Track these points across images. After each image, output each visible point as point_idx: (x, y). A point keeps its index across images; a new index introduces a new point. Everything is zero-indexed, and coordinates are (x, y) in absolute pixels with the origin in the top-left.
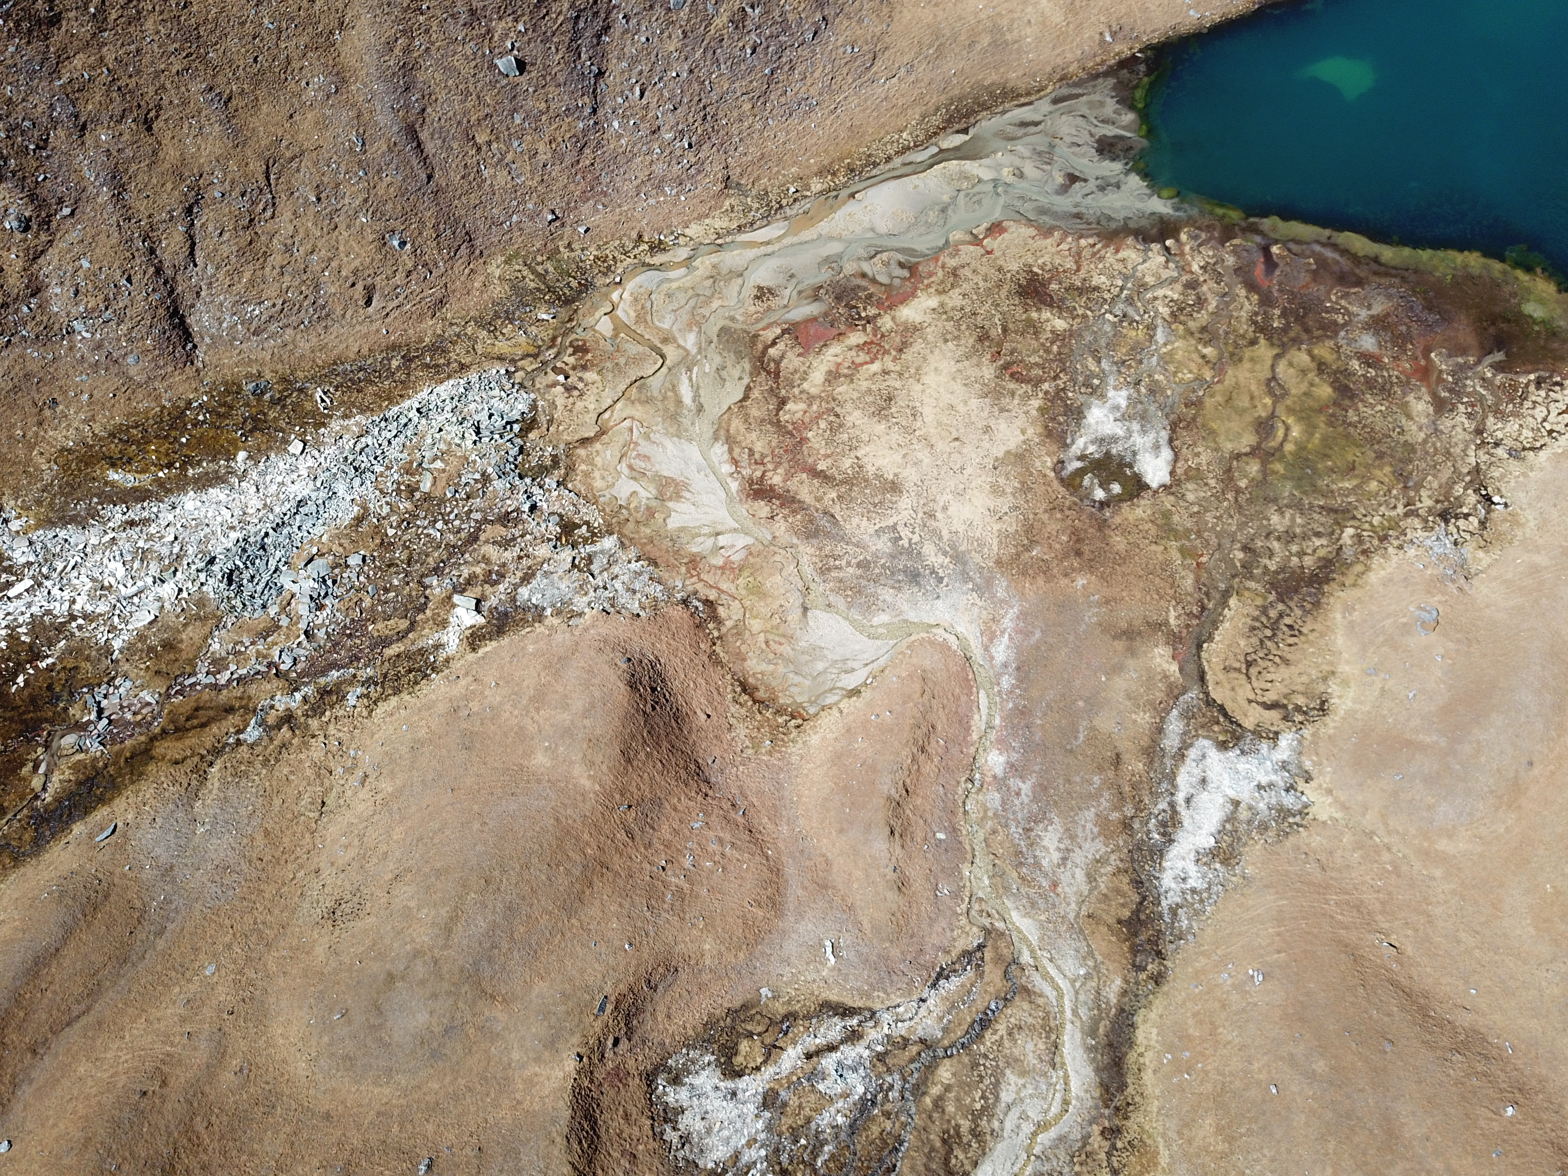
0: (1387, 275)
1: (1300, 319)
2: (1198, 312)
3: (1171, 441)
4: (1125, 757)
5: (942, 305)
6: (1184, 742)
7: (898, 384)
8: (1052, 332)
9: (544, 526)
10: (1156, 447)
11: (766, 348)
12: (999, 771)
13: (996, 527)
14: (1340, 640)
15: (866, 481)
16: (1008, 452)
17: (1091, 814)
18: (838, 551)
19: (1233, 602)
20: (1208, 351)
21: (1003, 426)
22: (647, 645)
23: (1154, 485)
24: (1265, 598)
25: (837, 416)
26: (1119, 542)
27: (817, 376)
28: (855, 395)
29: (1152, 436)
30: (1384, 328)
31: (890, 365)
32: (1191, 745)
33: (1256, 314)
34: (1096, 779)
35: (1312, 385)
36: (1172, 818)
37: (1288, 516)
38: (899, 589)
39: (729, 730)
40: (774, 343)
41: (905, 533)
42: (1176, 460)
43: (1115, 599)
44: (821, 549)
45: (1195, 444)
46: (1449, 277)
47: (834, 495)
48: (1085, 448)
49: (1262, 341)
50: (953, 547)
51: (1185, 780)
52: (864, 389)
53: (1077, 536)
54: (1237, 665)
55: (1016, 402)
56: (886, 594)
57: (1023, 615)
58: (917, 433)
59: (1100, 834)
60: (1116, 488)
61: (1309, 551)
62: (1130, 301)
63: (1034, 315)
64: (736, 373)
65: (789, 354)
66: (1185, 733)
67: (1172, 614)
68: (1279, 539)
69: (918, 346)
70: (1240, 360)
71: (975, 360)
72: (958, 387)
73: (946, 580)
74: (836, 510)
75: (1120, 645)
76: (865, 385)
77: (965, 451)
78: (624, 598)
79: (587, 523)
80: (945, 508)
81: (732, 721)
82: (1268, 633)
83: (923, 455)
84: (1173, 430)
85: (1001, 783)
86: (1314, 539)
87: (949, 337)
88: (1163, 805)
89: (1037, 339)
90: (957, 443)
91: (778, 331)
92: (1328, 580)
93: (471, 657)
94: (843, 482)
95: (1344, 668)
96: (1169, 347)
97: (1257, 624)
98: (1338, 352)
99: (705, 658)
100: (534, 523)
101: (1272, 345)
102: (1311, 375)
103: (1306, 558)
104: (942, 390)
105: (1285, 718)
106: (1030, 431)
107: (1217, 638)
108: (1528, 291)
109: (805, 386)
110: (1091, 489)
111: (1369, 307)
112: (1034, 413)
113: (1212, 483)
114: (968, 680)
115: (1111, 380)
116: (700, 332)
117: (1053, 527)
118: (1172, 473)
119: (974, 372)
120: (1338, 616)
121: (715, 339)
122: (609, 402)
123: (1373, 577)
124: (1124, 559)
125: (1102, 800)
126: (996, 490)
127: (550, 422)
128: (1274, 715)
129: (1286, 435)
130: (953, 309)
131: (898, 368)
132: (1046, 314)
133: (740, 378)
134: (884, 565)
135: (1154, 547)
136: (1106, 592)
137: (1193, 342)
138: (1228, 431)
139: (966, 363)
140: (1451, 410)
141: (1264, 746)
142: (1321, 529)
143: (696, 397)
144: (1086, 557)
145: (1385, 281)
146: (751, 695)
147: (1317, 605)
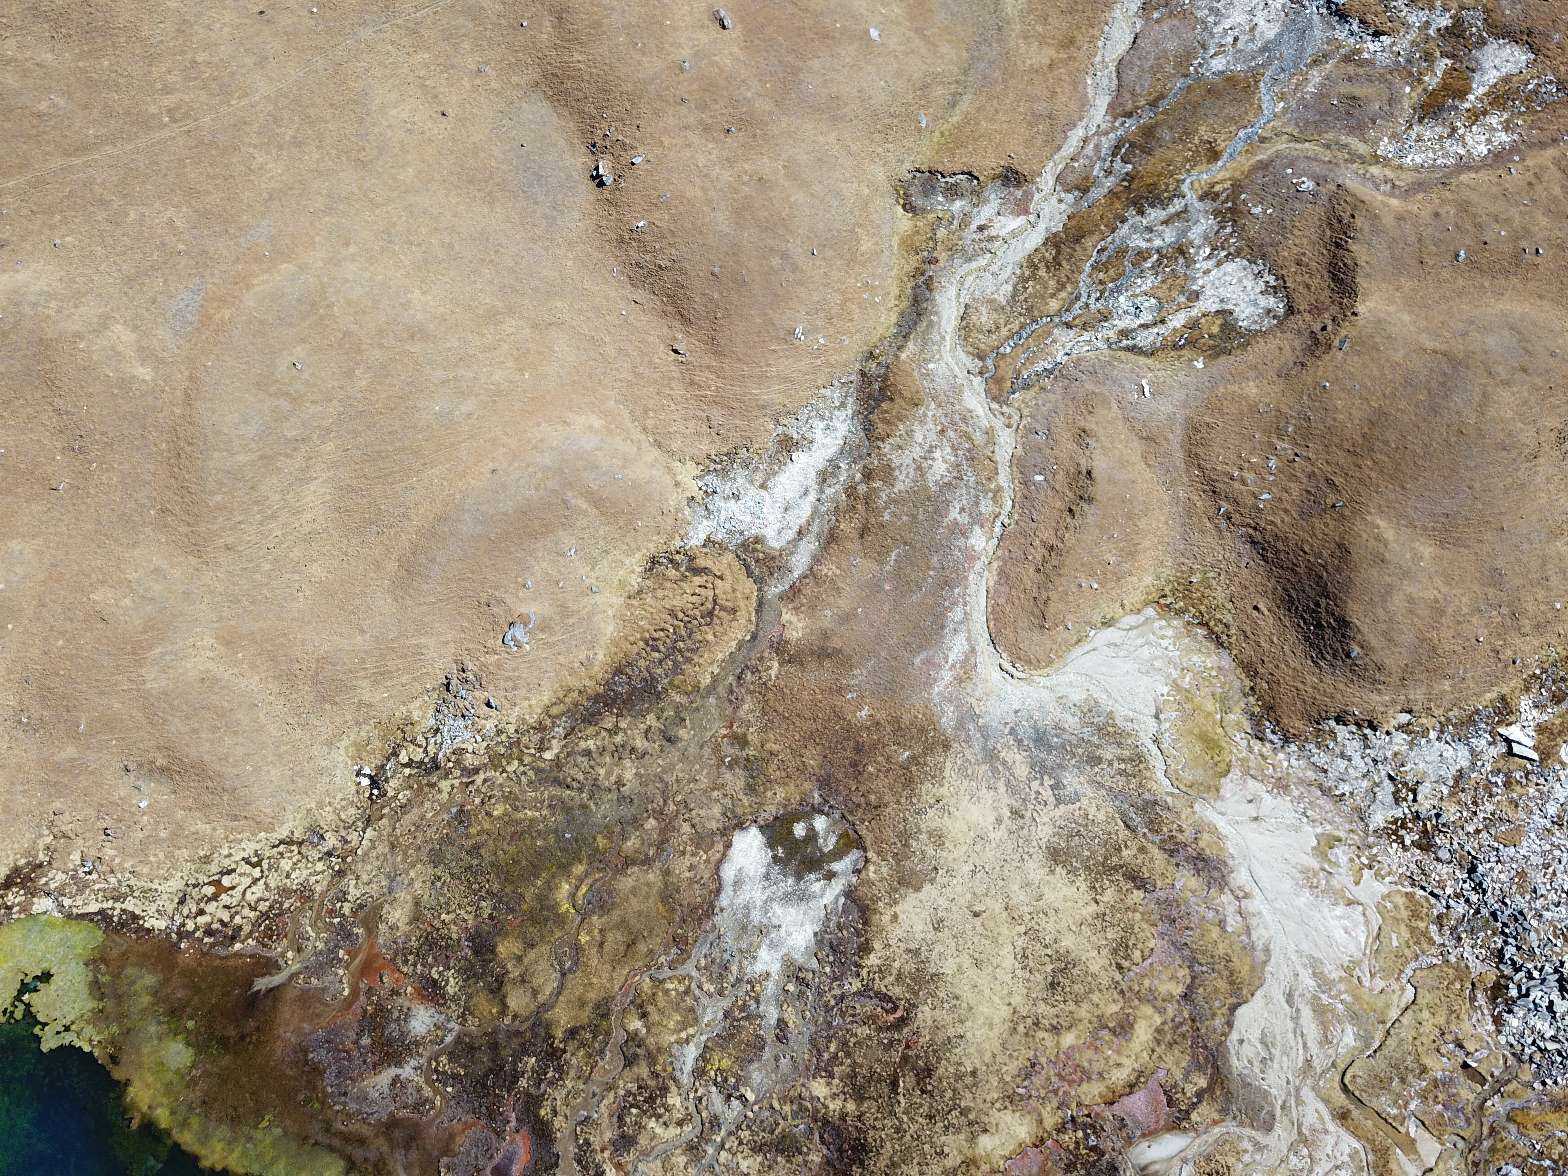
0: (346, 1138)
1: (496, 1069)
2: (629, 1093)
3: (718, 891)
4: (855, 535)
5: (973, 1139)
6: (795, 546)
7: (1042, 1008)
8: (831, 1076)
9: (1456, 846)
10: (738, 883)
11: (1210, 1089)
12: (977, 531)
13: (943, 791)
14: (609, 629)
15: (1088, 868)
16: (918, 889)
17: (899, 487)
18: (1121, 781)
19: (706, 680)
20: (636, 1025)
21: (919, 927)
22: (1328, 680)
23: (754, 831)
24: (671, 683)
25: (1120, 967)
26: (812, 759)
27: (1143, 1033)
28: (1095, 997)
29: (740, 901)
30: (389, 1043)
31: (1049, 1039)
32: (789, 543)
33: (552, 1083)
34: (887, 516)
35: (519, 959)
36: (824, 481)
37: (613, 779)
38: (1057, 727)
39: (1232, 596)
40: (1200, 1094)
41: (1047, 794)
42: (720, 862)
43: (831, 693)
44: (1141, 785)
45: (692, 881)
46: (265, 1123)
47: (1125, 853)
48: (823, 889)
49: (559, 1034)
50: (995, 771)
51: (804, 511)
52: (1085, 1006)
53: (857, 770)
54: (723, 614)
55: (897, 965)
56: (1071, 722)
57: (929, 684)
58: (1022, 929)
59: (893, 470)
60: (799, 830)
61: (604, 734)
62: (715, 1122)
63: (851, 1106)
64: (1247, 1051)
65: (1178, 1075)
66: (792, 553)
67: (773, 673)
68: (633, 750)
69: (1012, 1068)
70: (597, 1006)
71: (940, 1038)
72: (967, 994)
73: (1007, 731)
74: (1124, 833)
75: (837, 643)
76: (1083, 1012)
77: (969, 896)
78: (1353, 747)
79: (1405, 848)
80: (999, 821)
81: (1229, 606)
82: (681, 644)
83: (1019, 896)
84: (712, 905)
85: (977, 519)
86: (593, 748)
87: (969, 1080)
88: (829, 491)
89: (854, 1064)
90: (977, 908)
91: (1194, 1116)
92: (596, 698)
93: (1505, 690)
94: (1115, 869)
95: (617, 601)
96: (684, 1035)
97: (689, 655)
98: (466, 1008)
99: (1261, 670)
100: (1467, 848)
101: (548, 1027)
102: (515, 973)
103: (609, 726)
104: (987, 992)
105: (692, 559)
106: (886, 918)
107: (734, 644)
108: (168, 1089)
109: (1158, 1020)
110: (828, 832)
111: (396, 1080)
112: (877, 945)
113: (686, 828)
114: (995, 619)
115: (770, 988)
116: (1300, 1126)
117: (881, 784)
118: (728, 846)
119: (943, 1016)
120: (600, 657)
121: (1278, 1112)
122: (1405, 1020)
123: (546, 696)
124: (811, 737)
125: (885, 498)
126: (938, 838)
127: (1473, 999)
128: (701, 562)
129: (577, 888)
130: (958, 1130)
131: (1040, 1034)
132: (835, 1106)
133: (1241, 1041)
134: (1073, 755)
135: (775, 748)
136: (838, 702)
137: (651, 1040)
138: (647, 897)
139: (951, 1032)
140: (361, 906)
141: (720, 536)
142: (580, 759)
143: (1296, 1019)
144: (851, 743)
145: (356, 1127)
146: (1211, 631)
147: (618, 671)
